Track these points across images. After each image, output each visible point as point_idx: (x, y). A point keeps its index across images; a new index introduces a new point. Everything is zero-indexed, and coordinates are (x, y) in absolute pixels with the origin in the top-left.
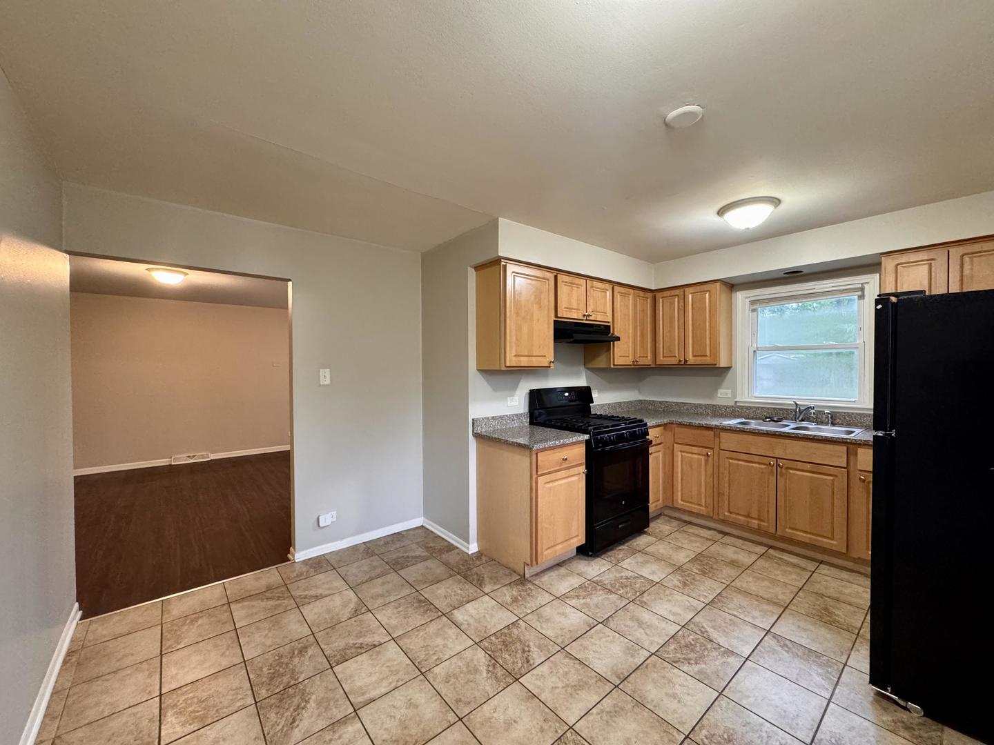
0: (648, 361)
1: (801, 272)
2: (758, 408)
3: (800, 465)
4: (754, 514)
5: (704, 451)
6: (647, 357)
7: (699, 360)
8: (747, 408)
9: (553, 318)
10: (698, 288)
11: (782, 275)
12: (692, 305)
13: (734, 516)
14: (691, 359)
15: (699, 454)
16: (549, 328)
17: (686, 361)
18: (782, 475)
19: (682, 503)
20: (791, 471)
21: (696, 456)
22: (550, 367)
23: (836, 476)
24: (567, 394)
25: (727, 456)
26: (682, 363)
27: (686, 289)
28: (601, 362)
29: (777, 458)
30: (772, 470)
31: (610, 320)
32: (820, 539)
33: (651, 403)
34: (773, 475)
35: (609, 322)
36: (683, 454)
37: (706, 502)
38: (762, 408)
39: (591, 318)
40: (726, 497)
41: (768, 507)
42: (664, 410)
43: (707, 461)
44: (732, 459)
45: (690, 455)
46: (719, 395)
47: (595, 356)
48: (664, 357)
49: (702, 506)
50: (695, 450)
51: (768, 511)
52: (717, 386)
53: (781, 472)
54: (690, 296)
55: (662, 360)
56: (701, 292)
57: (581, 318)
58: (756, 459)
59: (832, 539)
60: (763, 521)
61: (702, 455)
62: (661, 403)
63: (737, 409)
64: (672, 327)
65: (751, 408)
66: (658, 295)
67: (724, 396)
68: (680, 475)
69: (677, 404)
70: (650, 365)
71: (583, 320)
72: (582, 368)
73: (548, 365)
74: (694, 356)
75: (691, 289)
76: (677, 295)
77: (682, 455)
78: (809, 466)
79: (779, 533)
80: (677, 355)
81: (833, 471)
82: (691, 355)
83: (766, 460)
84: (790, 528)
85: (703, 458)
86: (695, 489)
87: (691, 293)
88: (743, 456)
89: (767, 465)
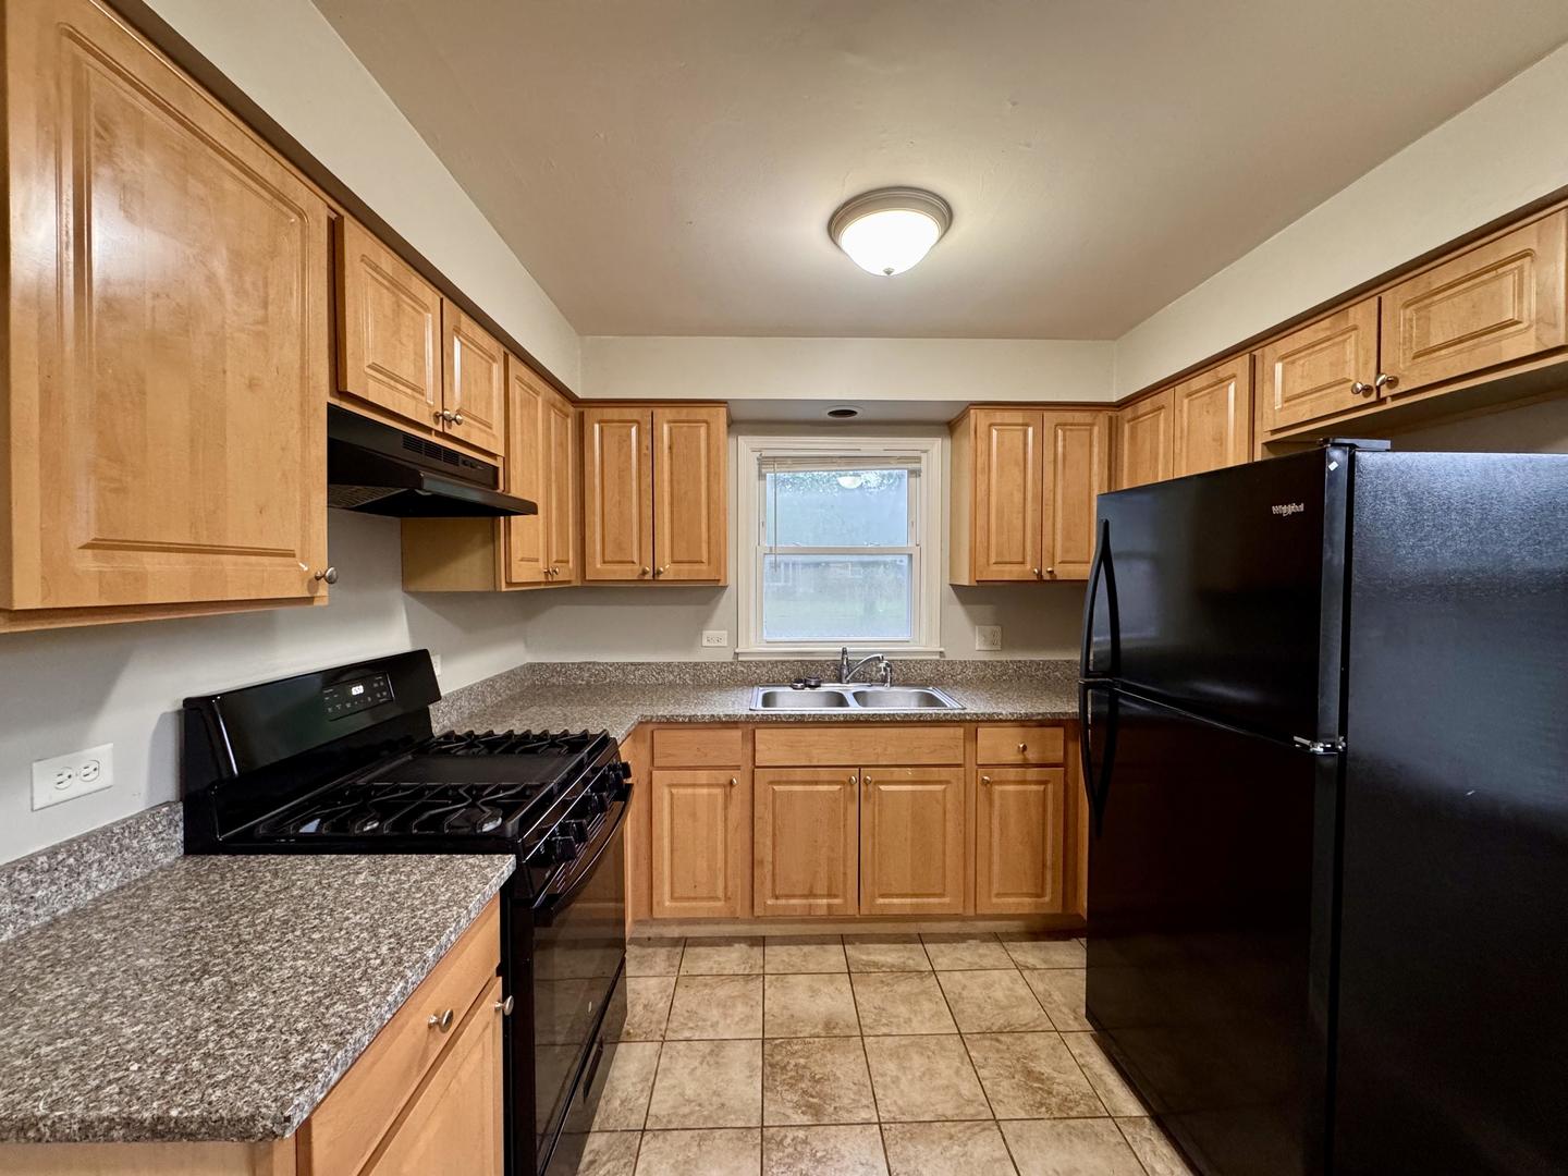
0: (567, 573)
1: (852, 413)
2: (777, 662)
3: (898, 773)
4: (821, 888)
5: (723, 776)
6: (568, 562)
7: (685, 572)
8: (758, 664)
9: (324, 397)
10: (684, 413)
11: (824, 415)
12: (670, 448)
13: (782, 902)
14: (668, 571)
15: (709, 785)
16: (305, 429)
17: (656, 573)
18: (868, 797)
19: (674, 904)
20: (882, 787)
21: (705, 791)
22: (309, 600)
23: (948, 782)
24: (358, 690)
25: (771, 779)
26: (649, 577)
27: (658, 411)
28: (466, 573)
29: (860, 767)
30: (852, 790)
31: (500, 451)
32: (926, 900)
33: (554, 669)
34: (853, 800)
35: (493, 455)
36: (674, 791)
37: (726, 888)
38: (783, 662)
39: (455, 431)
40: (768, 868)
41: (845, 866)
42: (588, 683)
43: (727, 798)
44: (779, 783)
45: (690, 791)
46: (705, 643)
47: (451, 553)
48: (604, 562)
49: (719, 899)
50: (703, 776)
51: (845, 874)
52: (703, 623)
53: (867, 791)
54: (666, 428)
55: (598, 569)
56: (688, 422)
57: (429, 423)
58: (824, 774)
59: (942, 895)
60: (836, 896)
61: (718, 785)
62: (580, 666)
63: (740, 668)
64: (623, 492)
65: (764, 664)
66: (592, 414)
67: (713, 645)
68: (666, 842)
69: (622, 667)
70: (569, 582)
71: (428, 430)
72: (396, 595)
73: (307, 594)
74: (674, 562)
75: (669, 413)
76: (638, 422)
77: (672, 795)
78: (909, 771)
79: (864, 911)
80: (636, 559)
81: (945, 773)
82: (667, 559)
83: (841, 774)
84: (883, 896)
85: (718, 791)
86: (702, 864)
87: (669, 422)
88: (799, 774)
89: (843, 783)
